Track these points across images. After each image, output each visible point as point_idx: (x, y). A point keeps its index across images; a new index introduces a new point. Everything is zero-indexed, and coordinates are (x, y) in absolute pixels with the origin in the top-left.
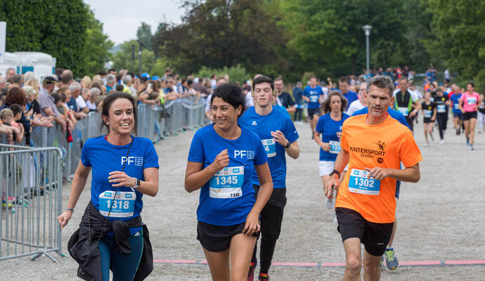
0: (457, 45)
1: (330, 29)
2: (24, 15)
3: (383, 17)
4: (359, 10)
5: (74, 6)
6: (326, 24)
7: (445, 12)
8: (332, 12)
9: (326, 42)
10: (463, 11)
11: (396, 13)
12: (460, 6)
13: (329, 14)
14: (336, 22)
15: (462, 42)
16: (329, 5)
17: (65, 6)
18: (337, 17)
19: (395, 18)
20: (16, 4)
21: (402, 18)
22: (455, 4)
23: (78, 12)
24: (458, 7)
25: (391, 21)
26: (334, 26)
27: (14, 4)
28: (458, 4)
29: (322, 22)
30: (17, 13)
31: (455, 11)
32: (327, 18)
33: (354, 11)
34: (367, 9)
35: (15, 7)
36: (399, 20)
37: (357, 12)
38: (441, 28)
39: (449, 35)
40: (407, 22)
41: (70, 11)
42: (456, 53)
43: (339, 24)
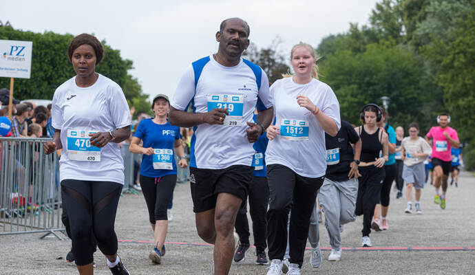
0: (466, 115)
1: (352, 102)
2: (69, 69)
3: (400, 93)
4: (379, 86)
5: (115, 63)
6: (349, 98)
7: (455, 86)
8: (355, 86)
9: (349, 114)
10: (470, 85)
11: (413, 90)
12: (468, 80)
13: (353, 89)
14: (359, 96)
15: (469, 113)
16: (353, 80)
17: (106, 63)
18: (360, 91)
19: (412, 93)
20: (62, 59)
21: (418, 94)
22: (464, 79)
23: (118, 68)
24: (466, 82)
25: (408, 97)
26: (356, 100)
27: (60, 59)
28: (467, 78)
29: (346, 96)
30: (63, 68)
31: (464, 85)
32: (350, 92)
33: (376, 87)
34: (386, 86)
35: (61, 62)
36: (415, 95)
37: (377, 87)
38: (452, 100)
39: (458, 107)
40: (422, 98)
41: (110, 67)
42: (465, 123)
43: (361, 98)
